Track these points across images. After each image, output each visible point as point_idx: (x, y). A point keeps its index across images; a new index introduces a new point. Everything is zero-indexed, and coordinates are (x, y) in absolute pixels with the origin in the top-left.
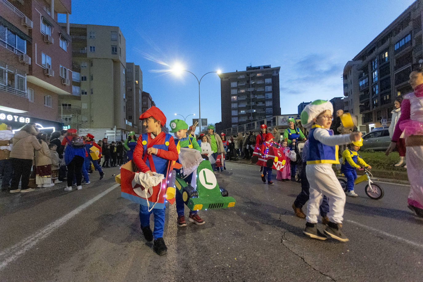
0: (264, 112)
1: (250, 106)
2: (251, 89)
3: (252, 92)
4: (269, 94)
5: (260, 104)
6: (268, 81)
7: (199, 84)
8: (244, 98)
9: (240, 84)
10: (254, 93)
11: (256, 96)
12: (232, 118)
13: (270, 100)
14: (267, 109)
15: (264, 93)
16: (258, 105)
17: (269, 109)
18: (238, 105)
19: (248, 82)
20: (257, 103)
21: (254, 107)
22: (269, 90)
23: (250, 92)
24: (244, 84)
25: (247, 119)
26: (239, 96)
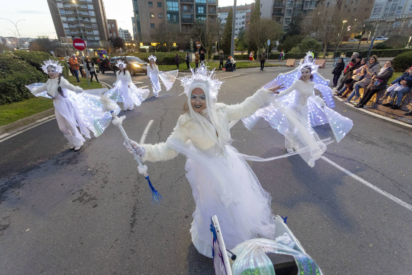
0: (90, 27)
1: (78, 21)
4: (91, 12)
5: (87, 20)
8: (71, 13)
11: (82, 12)
12: (65, 30)
13: (93, 17)
15: (87, 10)
17: (94, 25)
18: (67, 18)
20: (84, 18)
21: (82, 22)
22: (91, 9)
25: (78, 32)
26: (66, 10)
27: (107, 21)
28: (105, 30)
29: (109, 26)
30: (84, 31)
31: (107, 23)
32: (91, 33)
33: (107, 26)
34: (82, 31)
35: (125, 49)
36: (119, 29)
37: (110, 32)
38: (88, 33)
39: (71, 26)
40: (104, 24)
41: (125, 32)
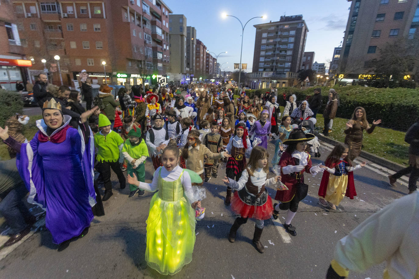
0: (284, 60)
1: (275, 54)
2: (278, 40)
3: (279, 42)
4: (291, 44)
5: (283, 53)
6: (293, 33)
7: (243, 29)
8: (271, 47)
9: (270, 35)
10: (281, 43)
11: (281, 46)
12: (260, 64)
13: (291, 50)
14: (287, 57)
15: (286, 44)
16: (281, 54)
17: (289, 57)
18: (266, 53)
19: (277, 33)
20: (281, 52)
21: (278, 55)
22: (291, 41)
23: (276, 42)
24: (272, 35)
25: (271, 64)
26: (267, 45)
27: (303, 53)
28: (298, 62)
29: (304, 59)
30: (277, 63)
31: (303, 56)
32: (283, 66)
33: (302, 59)
34: (274, 64)
35: (313, 83)
36: (314, 62)
37: (303, 65)
38: (279, 65)
39: (267, 60)
40: (299, 56)
41: (320, 66)
